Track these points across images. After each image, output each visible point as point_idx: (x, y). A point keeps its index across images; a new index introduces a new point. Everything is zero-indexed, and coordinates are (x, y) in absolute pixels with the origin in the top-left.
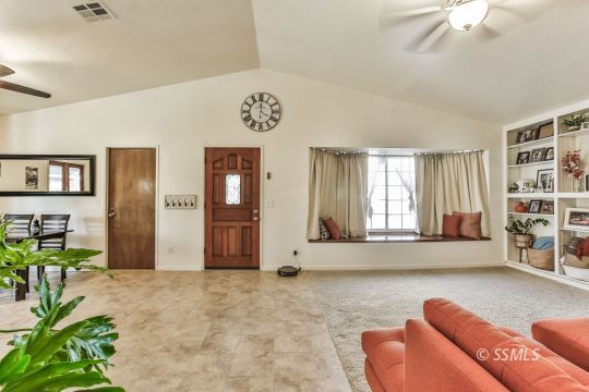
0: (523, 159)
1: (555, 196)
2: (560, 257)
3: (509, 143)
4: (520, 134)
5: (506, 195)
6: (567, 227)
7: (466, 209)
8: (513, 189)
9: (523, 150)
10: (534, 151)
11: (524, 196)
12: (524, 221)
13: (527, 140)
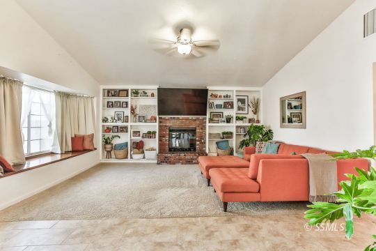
0: (111, 105)
1: (129, 124)
2: (131, 151)
3: (104, 96)
4: (109, 92)
5: (101, 124)
6: (133, 138)
7: (82, 133)
8: (105, 120)
9: (110, 100)
10: (115, 102)
11: (110, 124)
12: (110, 137)
13: (112, 96)
